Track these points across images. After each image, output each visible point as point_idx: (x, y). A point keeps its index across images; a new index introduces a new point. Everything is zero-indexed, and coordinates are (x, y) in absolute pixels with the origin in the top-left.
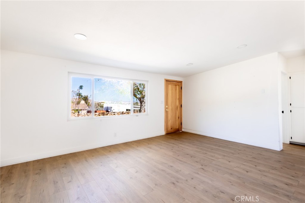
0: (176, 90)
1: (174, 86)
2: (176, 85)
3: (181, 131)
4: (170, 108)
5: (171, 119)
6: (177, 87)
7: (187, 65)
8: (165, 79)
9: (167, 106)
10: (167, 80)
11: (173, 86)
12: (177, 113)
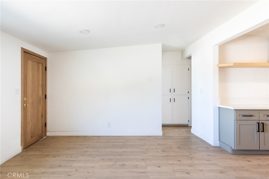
0: (38, 70)
1: (36, 63)
2: (38, 63)
3: (45, 135)
4: (30, 100)
5: (31, 121)
6: (40, 65)
7: (81, 32)
8: (22, 48)
9: (25, 99)
10: (25, 51)
11: (34, 63)
12: (40, 108)
